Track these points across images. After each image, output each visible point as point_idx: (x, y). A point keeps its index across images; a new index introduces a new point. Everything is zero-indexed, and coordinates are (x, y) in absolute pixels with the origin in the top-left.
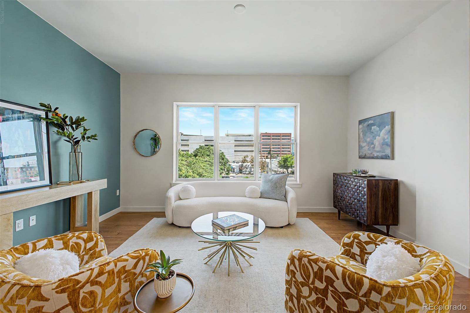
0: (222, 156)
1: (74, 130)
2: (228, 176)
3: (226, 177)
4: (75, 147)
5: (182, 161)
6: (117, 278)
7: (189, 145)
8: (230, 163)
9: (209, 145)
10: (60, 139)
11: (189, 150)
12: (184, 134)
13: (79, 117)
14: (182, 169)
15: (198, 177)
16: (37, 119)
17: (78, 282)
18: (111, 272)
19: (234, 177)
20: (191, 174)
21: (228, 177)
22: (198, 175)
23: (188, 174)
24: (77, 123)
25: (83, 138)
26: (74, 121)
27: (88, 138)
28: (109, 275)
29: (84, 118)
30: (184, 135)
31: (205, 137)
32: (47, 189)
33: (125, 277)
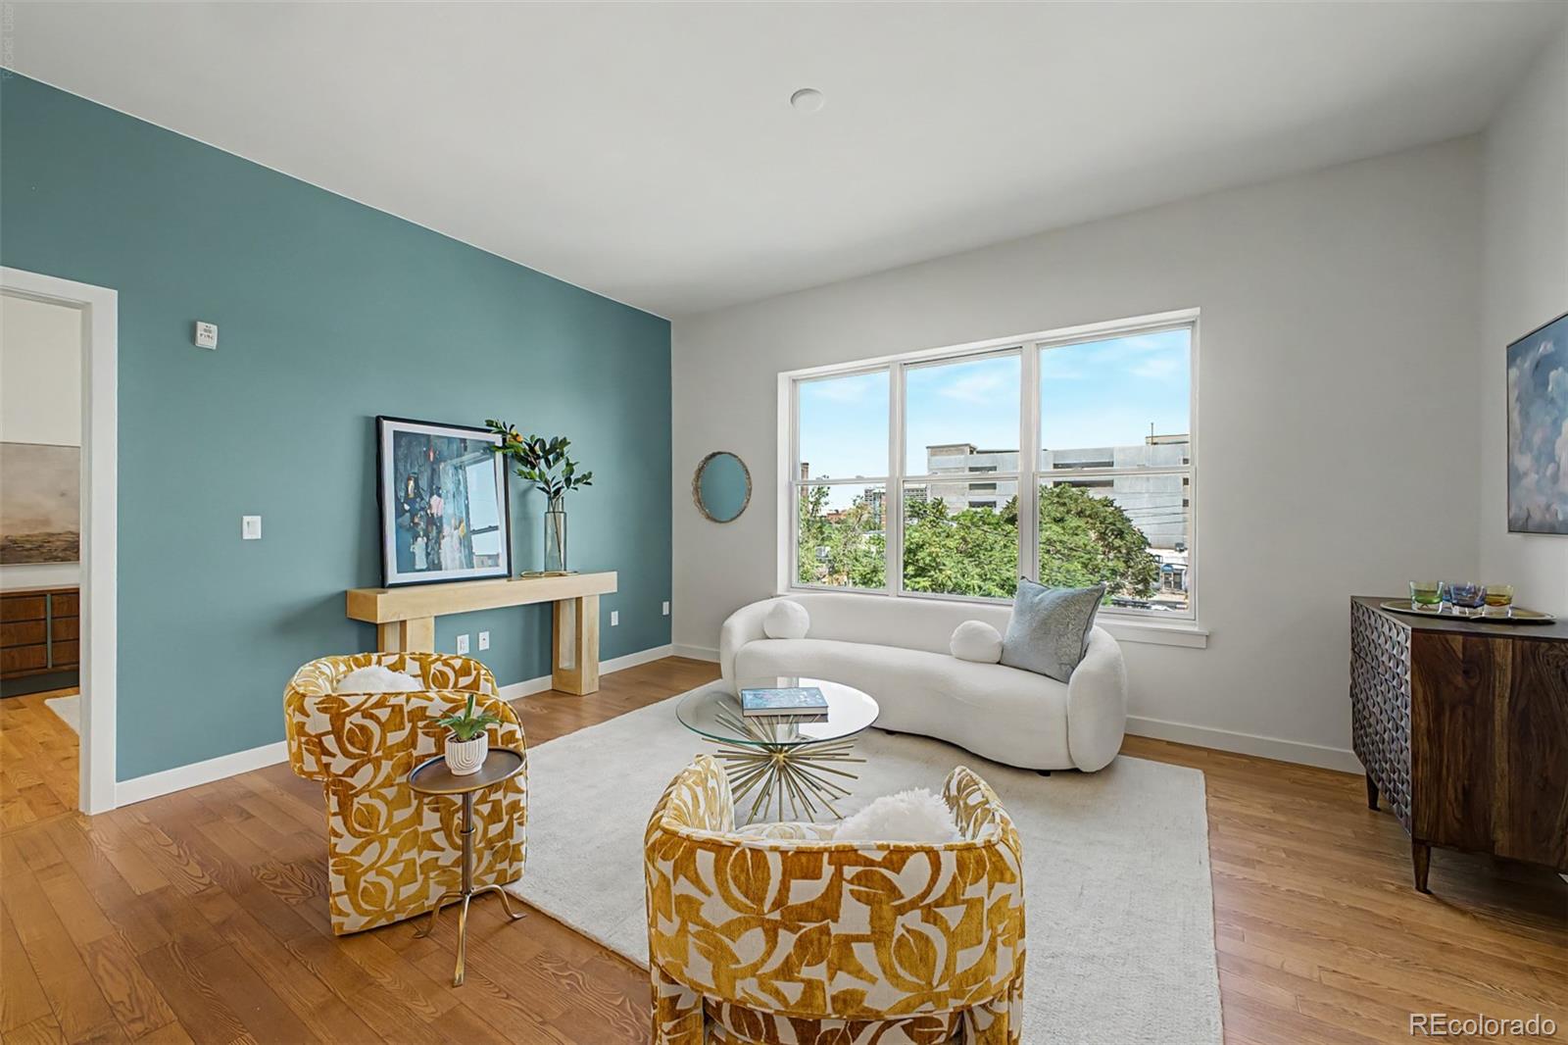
0: (1115, 525)
1: (549, 467)
2: (1144, 600)
3: (1135, 604)
4: (554, 501)
5: (947, 537)
6: (409, 721)
7: (995, 484)
8: (1154, 552)
9: (1065, 482)
10: (532, 486)
11: (995, 503)
12: (979, 449)
13: (557, 438)
14: (944, 565)
15: (1000, 592)
16: (490, 449)
17: (345, 705)
18: (397, 709)
19: (1173, 605)
20: (976, 582)
21: (1143, 605)
22: (1002, 587)
23: (963, 582)
24: (557, 449)
25: (568, 481)
26: (548, 447)
27: (577, 481)
28: (392, 711)
29: (565, 439)
30: (978, 452)
31: (1056, 454)
32: (504, 581)
33: (425, 727)
